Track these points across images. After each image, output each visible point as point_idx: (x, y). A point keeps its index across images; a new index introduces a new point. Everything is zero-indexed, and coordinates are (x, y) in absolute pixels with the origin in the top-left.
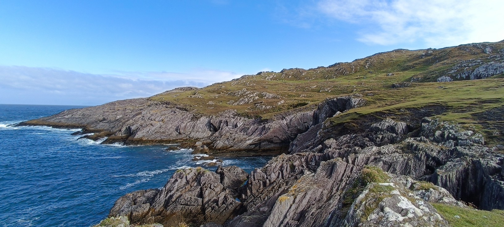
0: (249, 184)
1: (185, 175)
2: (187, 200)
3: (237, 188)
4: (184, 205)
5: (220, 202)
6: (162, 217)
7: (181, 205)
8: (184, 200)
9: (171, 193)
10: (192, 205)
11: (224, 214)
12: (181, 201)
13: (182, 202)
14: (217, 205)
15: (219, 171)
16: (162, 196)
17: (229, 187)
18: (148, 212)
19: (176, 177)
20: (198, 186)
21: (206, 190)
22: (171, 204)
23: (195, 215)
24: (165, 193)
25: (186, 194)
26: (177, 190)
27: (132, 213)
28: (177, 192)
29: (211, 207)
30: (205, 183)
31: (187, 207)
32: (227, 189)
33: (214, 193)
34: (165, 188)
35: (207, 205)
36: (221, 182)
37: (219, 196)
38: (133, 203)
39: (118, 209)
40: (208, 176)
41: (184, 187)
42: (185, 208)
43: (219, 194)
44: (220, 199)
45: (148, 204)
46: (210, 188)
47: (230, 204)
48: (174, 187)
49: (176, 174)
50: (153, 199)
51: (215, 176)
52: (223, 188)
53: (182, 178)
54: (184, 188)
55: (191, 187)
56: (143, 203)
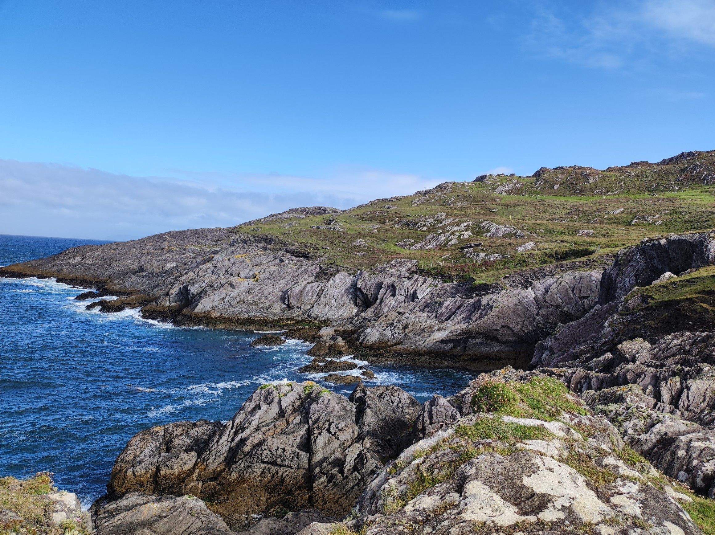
0: (419, 431)
1: (278, 398)
2: (275, 454)
3: (393, 439)
4: (268, 463)
5: (348, 466)
6: (219, 484)
7: (263, 462)
8: (269, 453)
9: (244, 435)
10: (285, 466)
12: (261, 455)
13: (264, 456)
14: (341, 471)
15: (358, 394)
16: (225, 438)
17: (373, 434)
18: (192, 471)
19: (258, 398)
20: (302, 425)
21: (320, 434)
22: (240, 459)
23: (291, 490)
24: (230, 432)
25: (274, 439)
26: (258, 429)
27: (158, 470)
28: (256, 434)
29: (326, 474)
30: (319, 417)
31: (274, 469)
32: (367, 438)
33: (337, 443)
34: (231, 422)
35: (318, 469)
36: (357, 422)
37: (346, 451)
38: (163, 447)
39: (131, 457)
40: (326, 402)
41: (272, 423)
42: (271, 471)
43: (349, 447)
44: (348, 459)
45: (194, 454)
46: (329, 431)
47: (370, 474)
48: (252, 420)
49: (258, 392)
50: (207, 442)
51: (345, 404)
52: (359, 435)
53: (270, 403)
54: (272, 425)
55: (288, 424)
56: (186, 451)
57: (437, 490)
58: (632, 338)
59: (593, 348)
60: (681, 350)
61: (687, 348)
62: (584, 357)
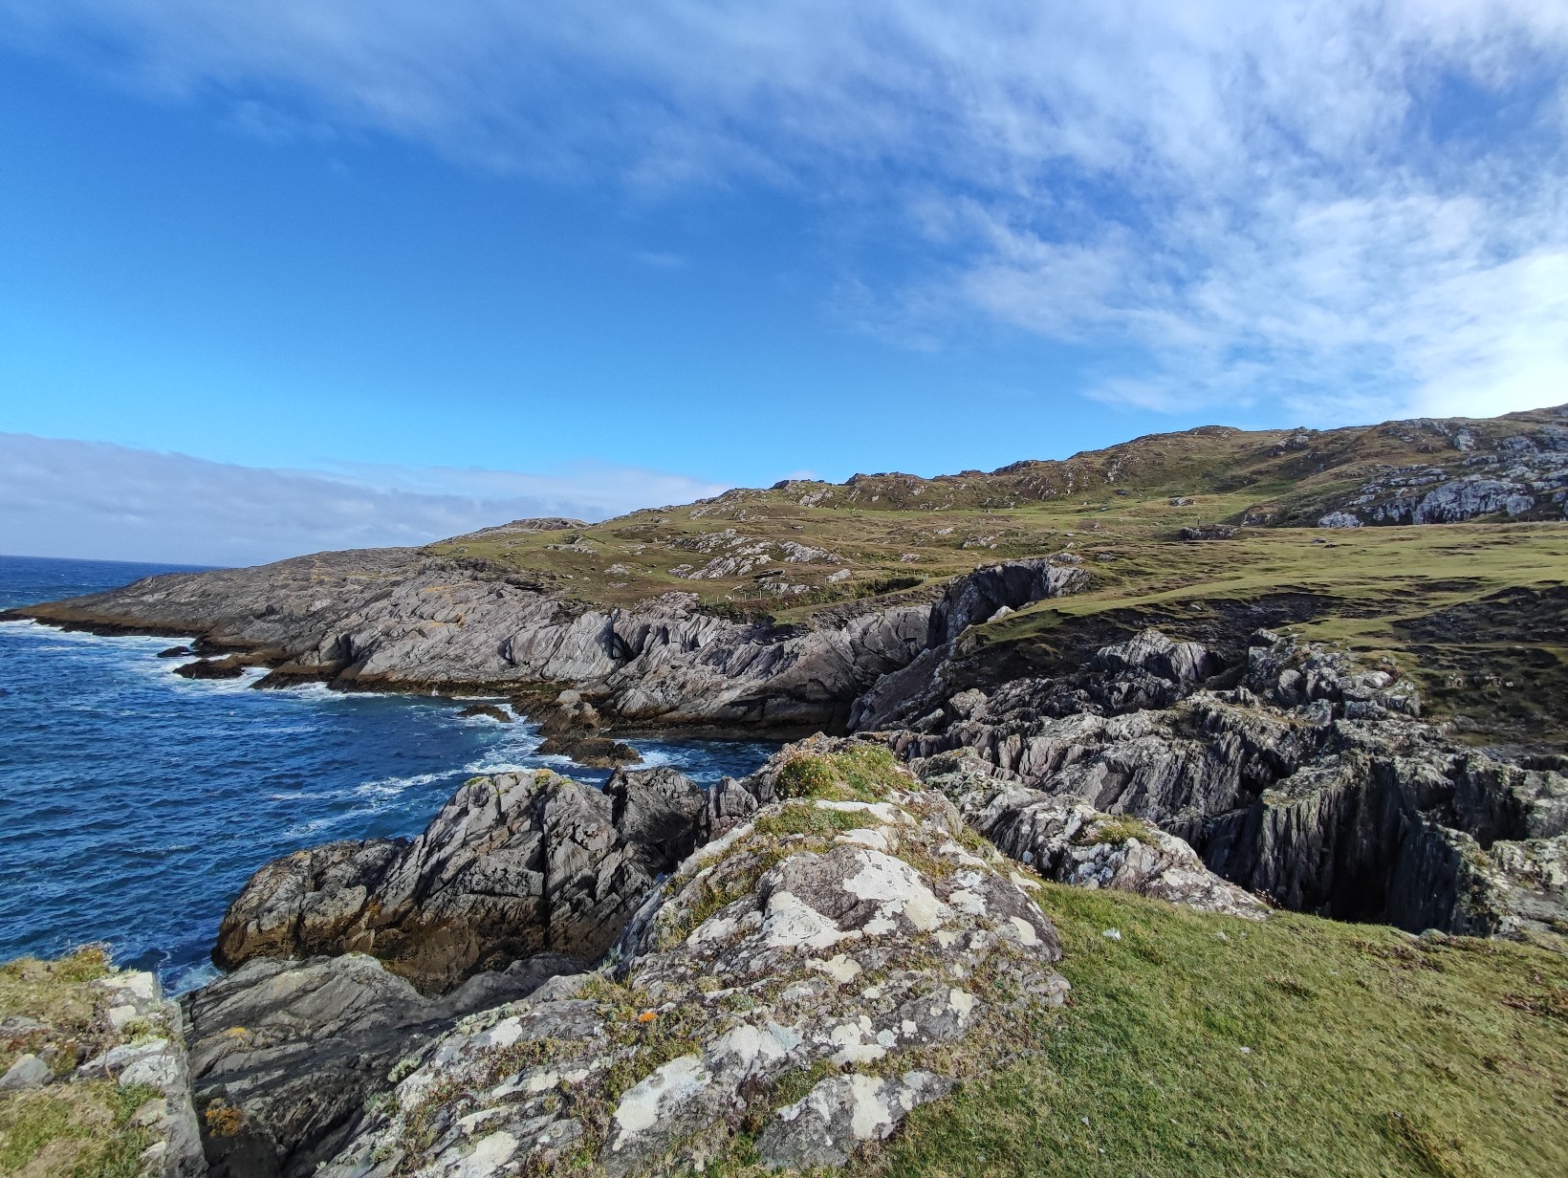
0: (701, 828)
1: (495, 796)
2: (492, 878)
3: (666, 841)
4: (480, 892)
6: (403, 931)
7: (472, 892)
8: (482, 878)
9: (443, 854)
10: (507, 895)
11: (610, 926)
12: (471, 881)
13: (474, 882)
14: (592, 894)
15: (616, 783)
16: (412, 860)
17: (637, 837)
18: (358, 916)
19: (464, 799)
20: (533, 832)
21: (560, 844)
22: (437, 891)
23: (517, 929)
24: (420, 852)
25: (489, 857)
26: (464, 844)
27: (301, 918)
28: (461, 852)
29: (570, 900)
30: (558, 820)
31: (490, 900)
32: (628, 844)
33: (585, 855)
34: (422, 836)
35: (557, 894)
36: (614, 822)
37: (600, 865)
38: (310, 883)
39: (255, 902)
40: (569, 798)
41: (486, 833)
42: (485, 904)
43: (603, 859)
44: (601, 877)
45: (361, 889)
46: (573, 839)
47: (633, 894)
48: (456, 832)
49: (464, 790)
50: (382, 870)
51: (596, 798)
52: (617, 840)
53: (483, 806)
54: (487, 837)
55: (512, 833)
56: (348, 886)
57: (732, 910)
58: (966, 689)
59: (921, 704)
60: (1021, 702)
61: (1027, 698)
62: (911, 716)
